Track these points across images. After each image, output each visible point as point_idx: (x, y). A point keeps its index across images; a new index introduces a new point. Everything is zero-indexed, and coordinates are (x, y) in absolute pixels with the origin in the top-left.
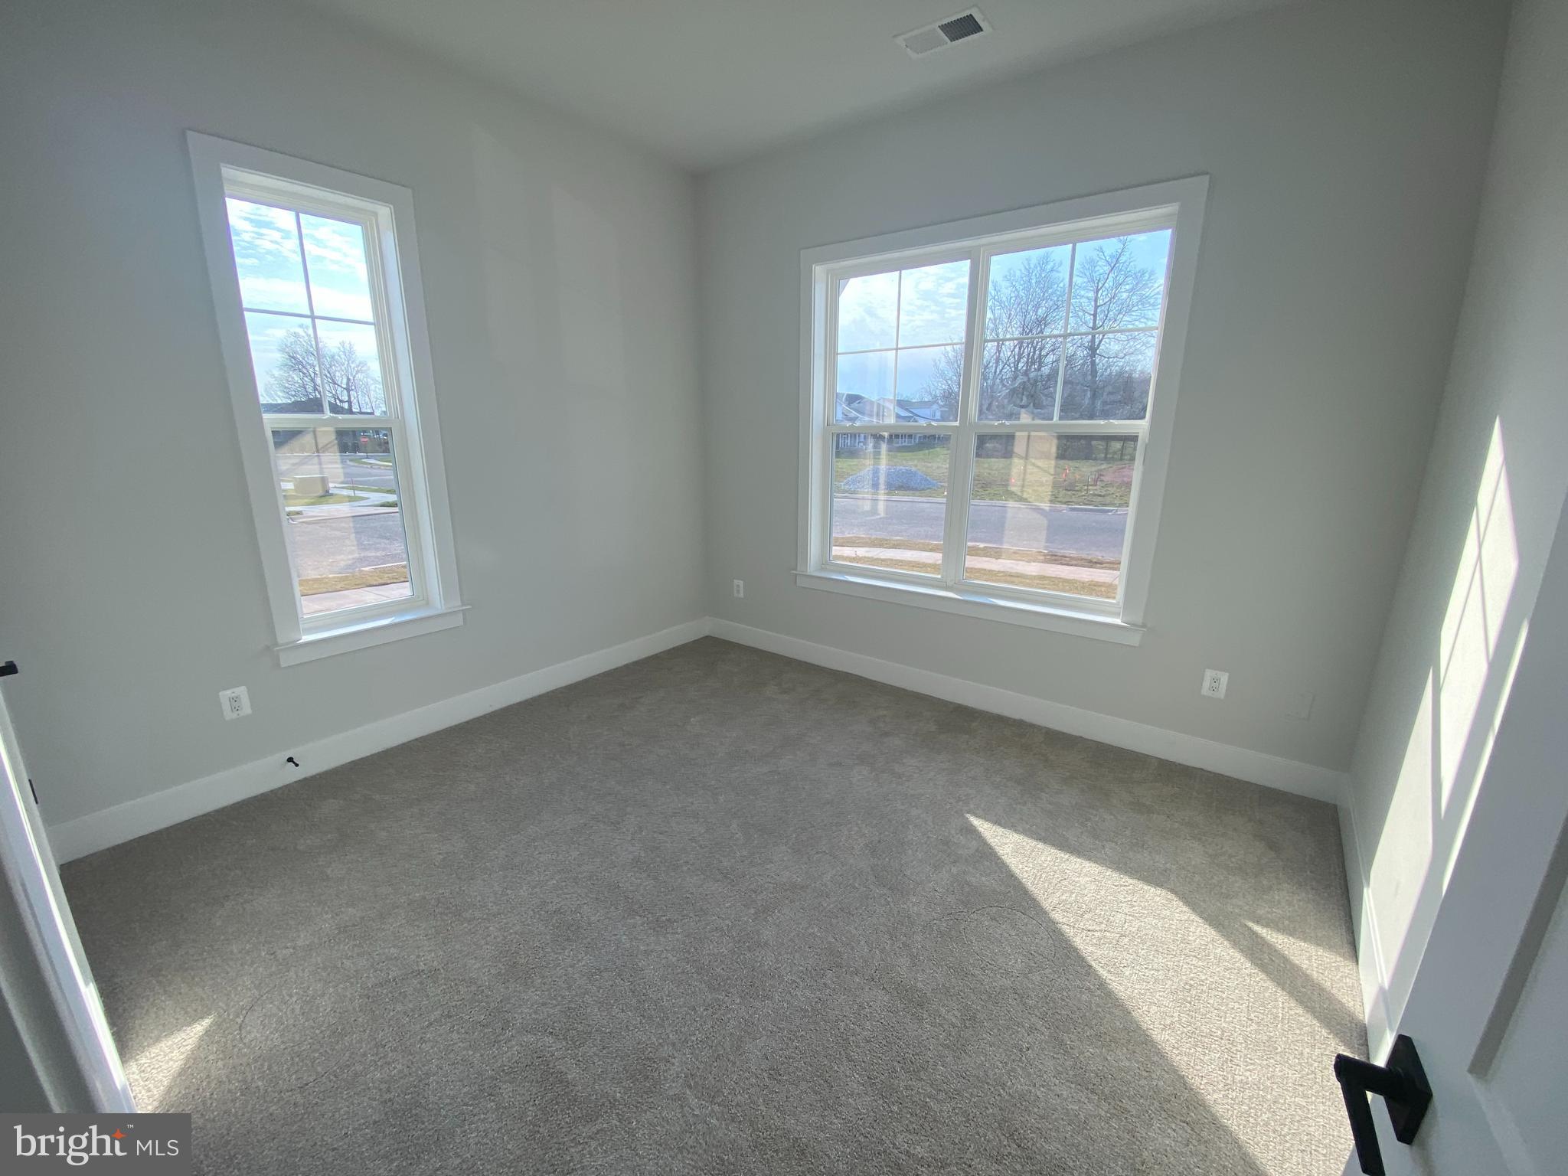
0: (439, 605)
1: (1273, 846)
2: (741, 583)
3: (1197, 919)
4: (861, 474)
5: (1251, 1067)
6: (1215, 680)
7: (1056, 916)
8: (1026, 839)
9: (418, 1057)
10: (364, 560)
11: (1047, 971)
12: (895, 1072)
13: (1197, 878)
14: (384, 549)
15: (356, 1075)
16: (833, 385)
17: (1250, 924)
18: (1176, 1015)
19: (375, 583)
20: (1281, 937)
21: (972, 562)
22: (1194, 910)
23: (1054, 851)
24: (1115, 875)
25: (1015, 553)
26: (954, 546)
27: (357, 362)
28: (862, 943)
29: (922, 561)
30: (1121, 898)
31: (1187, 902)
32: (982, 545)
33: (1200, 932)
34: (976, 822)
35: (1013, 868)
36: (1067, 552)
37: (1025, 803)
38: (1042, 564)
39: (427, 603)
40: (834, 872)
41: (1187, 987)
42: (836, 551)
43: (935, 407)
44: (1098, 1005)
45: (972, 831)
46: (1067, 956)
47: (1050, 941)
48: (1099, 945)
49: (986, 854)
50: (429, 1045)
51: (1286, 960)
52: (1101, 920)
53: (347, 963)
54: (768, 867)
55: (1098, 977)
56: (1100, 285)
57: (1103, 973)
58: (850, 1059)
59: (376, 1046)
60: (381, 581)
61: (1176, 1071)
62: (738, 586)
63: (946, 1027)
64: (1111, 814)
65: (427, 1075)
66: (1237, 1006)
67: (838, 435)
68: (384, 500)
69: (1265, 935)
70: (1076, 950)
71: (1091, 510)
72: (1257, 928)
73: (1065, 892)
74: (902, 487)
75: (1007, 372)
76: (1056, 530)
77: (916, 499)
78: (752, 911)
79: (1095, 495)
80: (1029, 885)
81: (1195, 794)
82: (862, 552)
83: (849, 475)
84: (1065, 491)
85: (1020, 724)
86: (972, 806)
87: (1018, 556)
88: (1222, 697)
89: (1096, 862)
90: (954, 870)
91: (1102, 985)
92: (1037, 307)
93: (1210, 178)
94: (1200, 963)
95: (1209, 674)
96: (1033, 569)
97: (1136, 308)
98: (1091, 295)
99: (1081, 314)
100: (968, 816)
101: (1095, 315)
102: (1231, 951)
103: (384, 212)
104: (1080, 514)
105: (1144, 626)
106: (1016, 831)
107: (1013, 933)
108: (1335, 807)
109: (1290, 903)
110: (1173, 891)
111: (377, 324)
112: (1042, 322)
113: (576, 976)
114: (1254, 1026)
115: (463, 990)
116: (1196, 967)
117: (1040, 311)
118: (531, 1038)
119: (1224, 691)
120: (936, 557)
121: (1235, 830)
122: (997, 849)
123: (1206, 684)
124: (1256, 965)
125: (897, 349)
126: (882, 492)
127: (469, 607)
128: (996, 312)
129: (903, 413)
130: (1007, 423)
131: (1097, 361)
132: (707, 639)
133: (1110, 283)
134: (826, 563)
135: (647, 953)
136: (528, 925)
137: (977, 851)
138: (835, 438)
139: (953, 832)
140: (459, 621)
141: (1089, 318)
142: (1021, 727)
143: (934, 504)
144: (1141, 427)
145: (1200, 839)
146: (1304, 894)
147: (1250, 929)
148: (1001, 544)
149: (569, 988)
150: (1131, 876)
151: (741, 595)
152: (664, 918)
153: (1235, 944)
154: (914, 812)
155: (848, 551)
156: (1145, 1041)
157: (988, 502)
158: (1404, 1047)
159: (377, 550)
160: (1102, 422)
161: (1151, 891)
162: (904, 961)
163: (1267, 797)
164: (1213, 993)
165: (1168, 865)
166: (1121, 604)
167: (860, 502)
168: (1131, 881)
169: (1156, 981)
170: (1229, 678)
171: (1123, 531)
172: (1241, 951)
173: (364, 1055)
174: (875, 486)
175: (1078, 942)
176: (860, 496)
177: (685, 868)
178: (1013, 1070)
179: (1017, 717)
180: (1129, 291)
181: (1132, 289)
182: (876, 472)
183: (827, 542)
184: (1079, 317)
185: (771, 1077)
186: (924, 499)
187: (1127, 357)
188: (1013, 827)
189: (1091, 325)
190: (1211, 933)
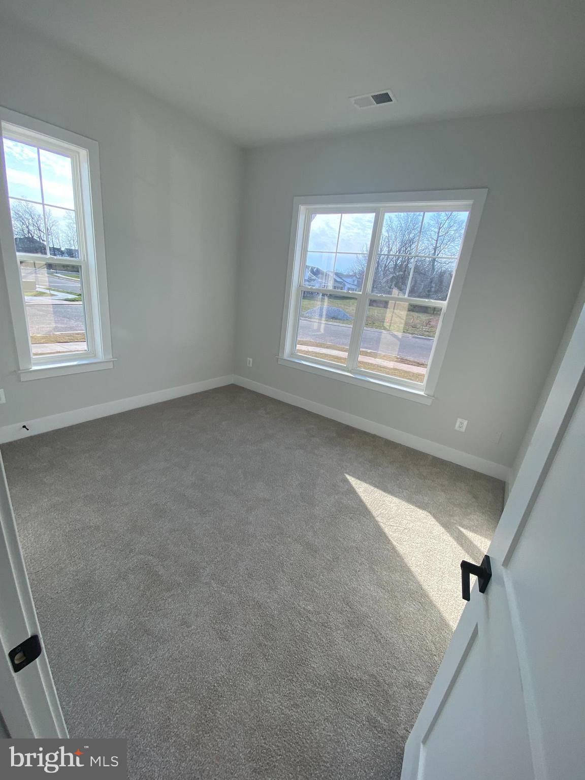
0: (101, 357)
1: (475, 497)
2: (251, 360)
3: (438, 524)
4: (315, 309)
5: (449, 583)
6: (461, 423)
7: (378, 519)
8: (370, 486)
9: (90, 562)
10: (56, 329)
11: (371, 541)
12: (302, 577)
13: (441, 507)
14: (66, 324)
15: (62, 569)
16: (305, 261)
17: (459, 528)
18: (422, 561)
19: (62, 341)
20: (471, 533)
21: (361, 358)
22: (437, 521)
23: (381, 492)
24: (406, 504)
25: (384, 356)
26: (354, 351)
27: (53, 220)
28: (293, 525)
29: (339, 356)
30: (407, 513)
31: (434, 516)
32: (369, 351)
33: (438, 529)
34: (348, 477)
35: (362, 498)
36: (408, 358)
37: (371, 471)
38: (396, 363)
39: (95, 356)
40: (284, 494)
41: (429, 551)
42: (299, 347)
43: (354, 278)
44: (390, 556)
45: (346, 481)
46: (380, 535)
47: (374, 529)
48: (395, 532)
49: (352, 491)
50: (96, 557)
51: (471, 543)
52: (397, 522)
53: (56, 521)
54: (254, 491)
55: (392, 544)
56: (441, 226)
57: (395, 543)
58: (283, 571)
59: (71, 556)
60: (65, 341)
61: (418, 583)
62: (250, 361)
63: (326, 561)
64: (408, 478)
65: (95, 570)
66: (448, 559)
67: (304, 292)
68: (66, 298)
69: (466, 533)
70: (385, 533)
71: (423, 338)
72: (462, 529)
73: (384, 509)
74: (334, 317)
75: (392, 265)
76: (404, 346)
77: (341, 325)
78: (245, 509)
79: (425, 331)
80: (369, 506)
81: (446, 473)
82: (311, 349)
83: (309, 309)
84: (410, 328)
85: (374, 436)
86: (348, 471)
87: (384, 357)
88: (464, 431)
89: (399, 498)
90: (336, 497)
91: (394, 548)
92: (409, 233)
93: (488, 190)
94: (436, 542)
95: (459, 420)
96: (391, 365)
97: (457, 240)
98: (436, 230)
99: (430, 239)
100: (345, 474)
101: (437, 241)
102: (450, 538)
103: (84, 153)
104: (417, 340)
105: (433, 396)
106: (366, 482)
107: (359, 525)
108: (505, 482)
109: (477, 521)
110: (430, 512)
111: (76, 211)
112: (411, 242)
113: (164, 532)
114: (453, 567)
115: (111, 535)
116: (434, 543)
117: (411, 235)
118: (142, 556)
119: (464, 429)
120: (344, 355)
121: (460, 488)
122: (357, 489)
123: (458, 424)
124: (459, 544)
125: (336, 253)
126: (324, 319)
127: (116, 359)
128: (390, 233)
129: (339, 280)
130: (384, 296)
131: (435, 264)
132: (232, 385)
133: (446, 226)
134: (292, 354)
135: (196, 524)
136: (142, 509)
137: (347, 489)
138: (303, 293)
139: (338, 481)
140: (110, 366)
141: (434, 242)
142: (374, 437)
143: (347, 328)
144: (444, 304)
145: (445, 492)
146: (484, 517)
147: (459, 529)
148: (378, 351)
149: (161, 537)
150: (413, 505)
151: (251, 365)
152: (205, 510)
153: (451, 535)
154: (322, 471)
155: (304, 348)
156: (409, 571)
157: (374, 329)
158: (487, 559)
159: (62, 323)
160: (427, 300)
161: (420, 511)
162: (311, 533)
163: (478, 476)
164: (439, 554)
165: (429, 502)
166: (425, 385)
167: (313, 323)
168: (412, 507)
169: (416, 548)
170: (468, 423)
171: (431, 349)
172: (454, 538)
173: (65, 560)
174: (321, 316)
175: (386, 530)
176: (312, 320)
177: (216, 489)
178: (352, 579)
179: (373, 433)
180: (455, 230)
181: (457, 230)
182: (321, 309)
183: (295, 342)
184: (429, 241)
185: (248, 577)
186: (344, 325)
187: (450, 264)
188: (365, 481)
189: (435, 245)
190: (442, 530)
